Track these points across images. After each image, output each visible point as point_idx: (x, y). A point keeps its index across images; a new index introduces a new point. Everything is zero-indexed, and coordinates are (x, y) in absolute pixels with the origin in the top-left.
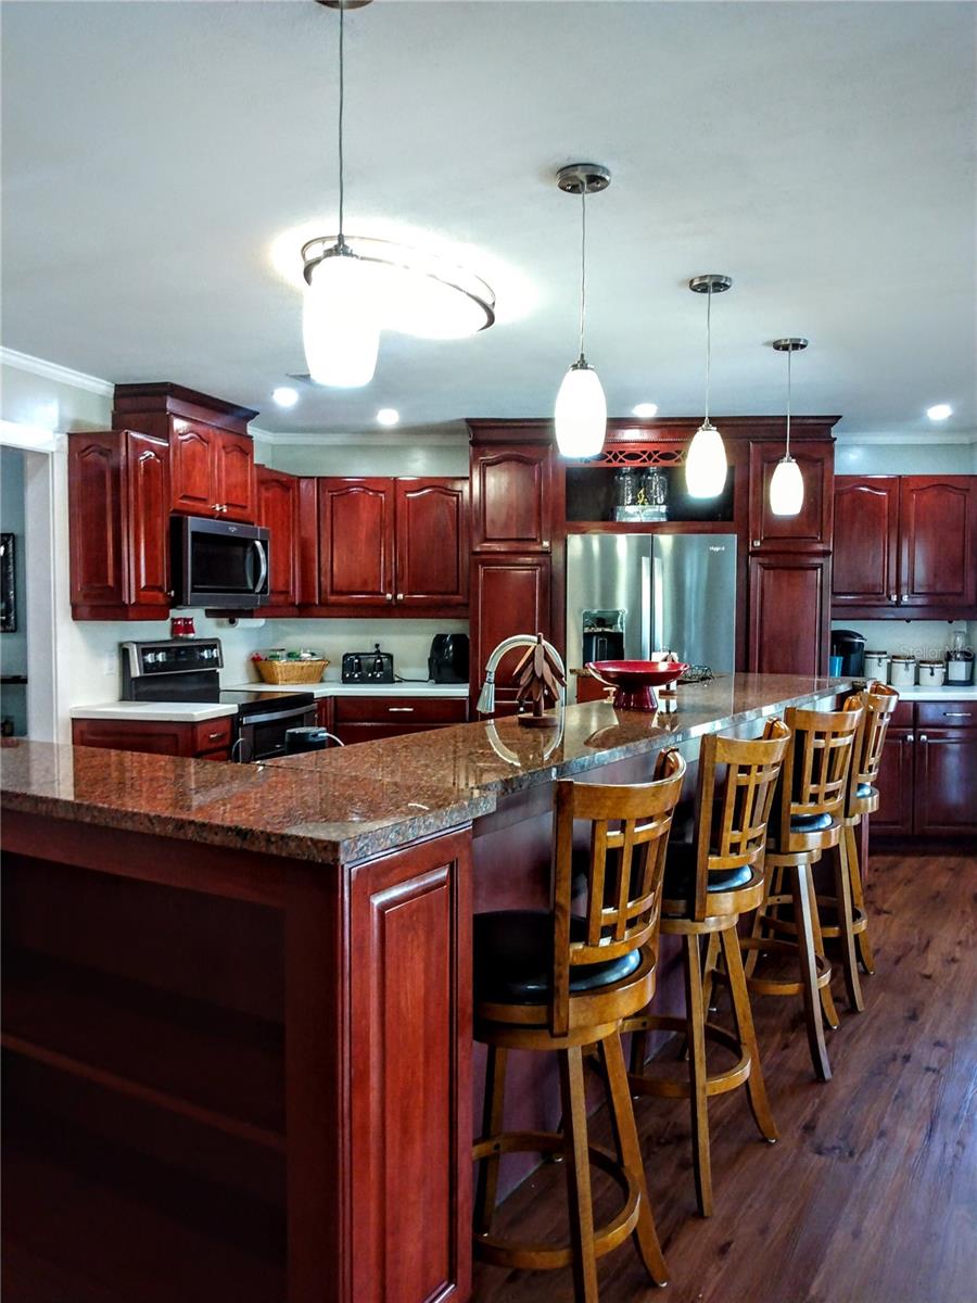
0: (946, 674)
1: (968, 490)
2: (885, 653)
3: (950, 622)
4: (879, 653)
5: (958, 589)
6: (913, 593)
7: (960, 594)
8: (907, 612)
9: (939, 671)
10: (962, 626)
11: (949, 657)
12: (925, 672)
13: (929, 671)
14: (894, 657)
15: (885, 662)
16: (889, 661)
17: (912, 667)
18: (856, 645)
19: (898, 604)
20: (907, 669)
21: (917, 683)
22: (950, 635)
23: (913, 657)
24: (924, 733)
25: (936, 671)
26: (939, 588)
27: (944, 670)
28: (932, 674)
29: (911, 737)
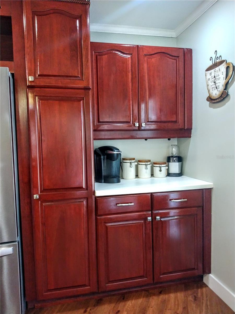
0: (168, 170)
1: (178, 57)
2: (134, 159)
3: (169, 139)
4: (130, 159)
5: (174, 119)
6: (148, 122)
7: (176, 122)
8: (146, 134)
9: (164, 169)
10: (174, 141)
11: (169, 159)
12: (157, 169)
13: (158, 169)
14: (139, 161)
15: (134, 165)
16: (136, 163)
17: (149, 167)
18: (116, 155)
19: (139, 129)
20: (146, 168)
21: (152, 175)
22: (168, 147)
23: (150, 161)
24: (157, 215)
25: (163, 169)
26: (163, 119)
27: (167, 168)
28: (160, 171)
29: (149, 218)
